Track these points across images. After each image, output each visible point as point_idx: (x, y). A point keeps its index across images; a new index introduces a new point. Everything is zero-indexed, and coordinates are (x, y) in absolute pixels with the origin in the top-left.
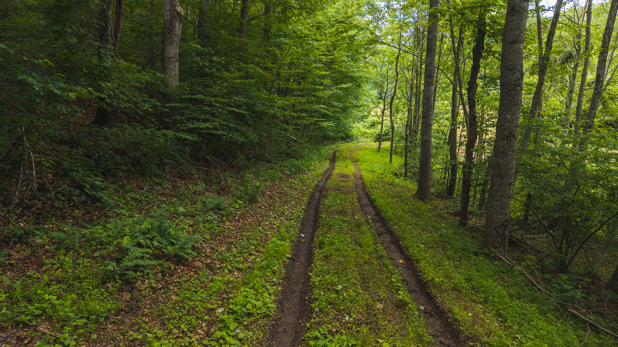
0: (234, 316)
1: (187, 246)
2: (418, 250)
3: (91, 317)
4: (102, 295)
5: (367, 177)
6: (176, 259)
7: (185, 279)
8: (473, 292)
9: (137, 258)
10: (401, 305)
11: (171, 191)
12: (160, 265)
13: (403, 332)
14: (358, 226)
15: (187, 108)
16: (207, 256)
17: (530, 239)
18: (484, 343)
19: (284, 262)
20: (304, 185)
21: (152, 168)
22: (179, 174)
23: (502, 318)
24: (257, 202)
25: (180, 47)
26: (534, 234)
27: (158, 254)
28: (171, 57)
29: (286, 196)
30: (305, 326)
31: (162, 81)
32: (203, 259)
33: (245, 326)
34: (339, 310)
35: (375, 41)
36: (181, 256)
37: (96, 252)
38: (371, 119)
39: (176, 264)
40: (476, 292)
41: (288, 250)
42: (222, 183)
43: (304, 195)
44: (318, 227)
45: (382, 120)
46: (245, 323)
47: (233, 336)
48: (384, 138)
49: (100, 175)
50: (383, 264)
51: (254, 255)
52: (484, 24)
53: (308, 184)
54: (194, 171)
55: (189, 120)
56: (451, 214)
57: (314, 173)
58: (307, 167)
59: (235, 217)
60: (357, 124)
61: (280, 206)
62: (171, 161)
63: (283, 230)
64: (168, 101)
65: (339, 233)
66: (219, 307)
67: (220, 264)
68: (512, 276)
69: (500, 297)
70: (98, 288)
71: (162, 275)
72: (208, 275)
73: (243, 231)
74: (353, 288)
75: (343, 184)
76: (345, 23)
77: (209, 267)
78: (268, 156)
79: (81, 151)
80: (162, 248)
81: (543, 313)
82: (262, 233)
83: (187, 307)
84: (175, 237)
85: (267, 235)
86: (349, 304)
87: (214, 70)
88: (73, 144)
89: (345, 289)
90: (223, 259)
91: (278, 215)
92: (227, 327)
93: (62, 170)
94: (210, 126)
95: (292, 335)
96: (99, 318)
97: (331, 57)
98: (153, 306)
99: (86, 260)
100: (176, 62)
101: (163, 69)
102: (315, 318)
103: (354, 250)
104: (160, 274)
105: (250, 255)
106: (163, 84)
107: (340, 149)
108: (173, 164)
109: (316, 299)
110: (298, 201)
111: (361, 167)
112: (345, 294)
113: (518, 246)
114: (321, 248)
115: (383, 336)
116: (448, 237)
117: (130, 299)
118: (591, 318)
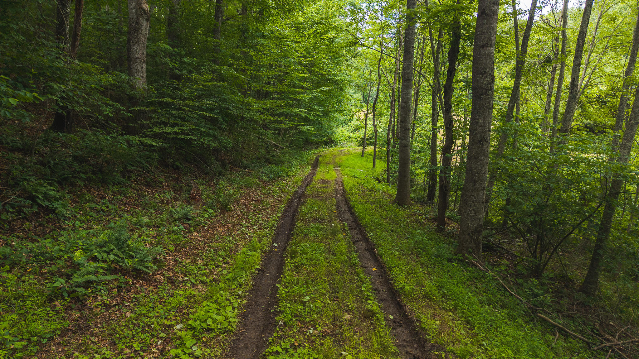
0: (192, 332)
1: (147, 259)
2: (392, 258)
3: (32, 339)
4: (48, 314)
5: (348, 182)
6: (134, 273)
7: (143, 294)
8: (443, 299)
9: (89, 273)
10: (369, 315)
11: (136, 200)
12: (117, 280)
13: (369, 344)
14: (334, 233)
15: (155, 111)
16: (169, 269)
17: (508, 243)
18: (449, 352)
19: (252, 273)
20: (282, 192)
21: (115, 176)
22: (146, 182)
23: (470, 325)
24: (230, 210)
25: (148, 47)
26: (513, 238)
27: (115, 268)
28: (138, 58)
29: (261, 203)
30: (267, 340)
31: (128, 83)
32: (164, 272)
33: (203, 342)
34: (304, 323)
35: (355, 42)
36: (140, 270)
37: (44, 268)
38: (355, 123)
39: (134, 278)
40: (447, 299)
41: (259, 260)
42: (193, 191)
43: (281, 202)
44: (293, 236)
45: (366, 124)
46: (204, 339)
47: (189, 354)
48: (368, 142)
49: (55, 184)
50: (356, 272)
51: (222, 267)
52: (459, 27)
53: (286, 190)
54: (162, 179)
55: (156, 124)
56: (428, 219)
57: (294, 179)
58: (287, 173)
59: (204, 227)
60: (341, 128)
61: (255, 215)
62: (138, 169)
63: (255, 239)
64: (135, 104)
65: (313, 241)
66: (178, 323)
67: (183, 278)
68: (485, 282)
69: (470, 303)
70: (44, 306)
71: (118, 291)
72: (168, 290)
73: (211, 242)
74: (321, 299)
75: (323, 190)
76: (323, 24)
77: (171, 281)
78: (245, 162)
79: (34, 159)
80: (119, 261)
81: (512, 318)
82: (232, 243)
83: (142, 324)
84: (134, 250)
85: (237, 246)
86: (315, 315)
87: (184, 72)
88: (26, 150)
89: (313, 300)
90: (187, 272)
91: (251, 224)
92: (183, 344)
93: (13, 179)
94: (177, 131)
95: (253, 350)
96: (42, 340)
97: (310, 59)
98: (104, 324)
99: (32, 277)
100: (143, 63)
101: (130, 71)
102: (278, 332)
103: (327, 259)
104: (116, 290)
105: (216, 267)
106: (130, 86)
107: (323, 153)
108: (140, 171)
109: (281, 312)
110: (274, 208)
111: (343, 172)
112: (312, 306)
113: (495, 251)
114: (292, 258)
115: (346, 348)
116: (423, 243)
117: (79, 318)
118: (560, 322)
